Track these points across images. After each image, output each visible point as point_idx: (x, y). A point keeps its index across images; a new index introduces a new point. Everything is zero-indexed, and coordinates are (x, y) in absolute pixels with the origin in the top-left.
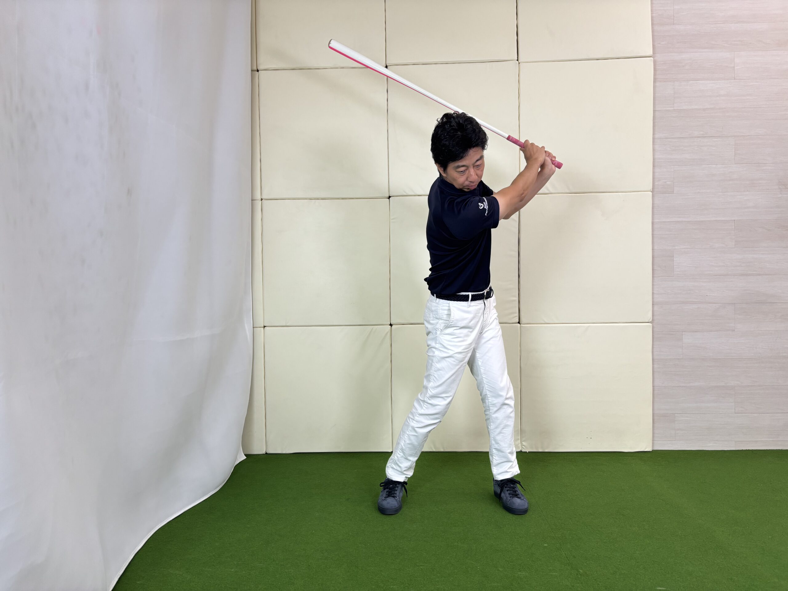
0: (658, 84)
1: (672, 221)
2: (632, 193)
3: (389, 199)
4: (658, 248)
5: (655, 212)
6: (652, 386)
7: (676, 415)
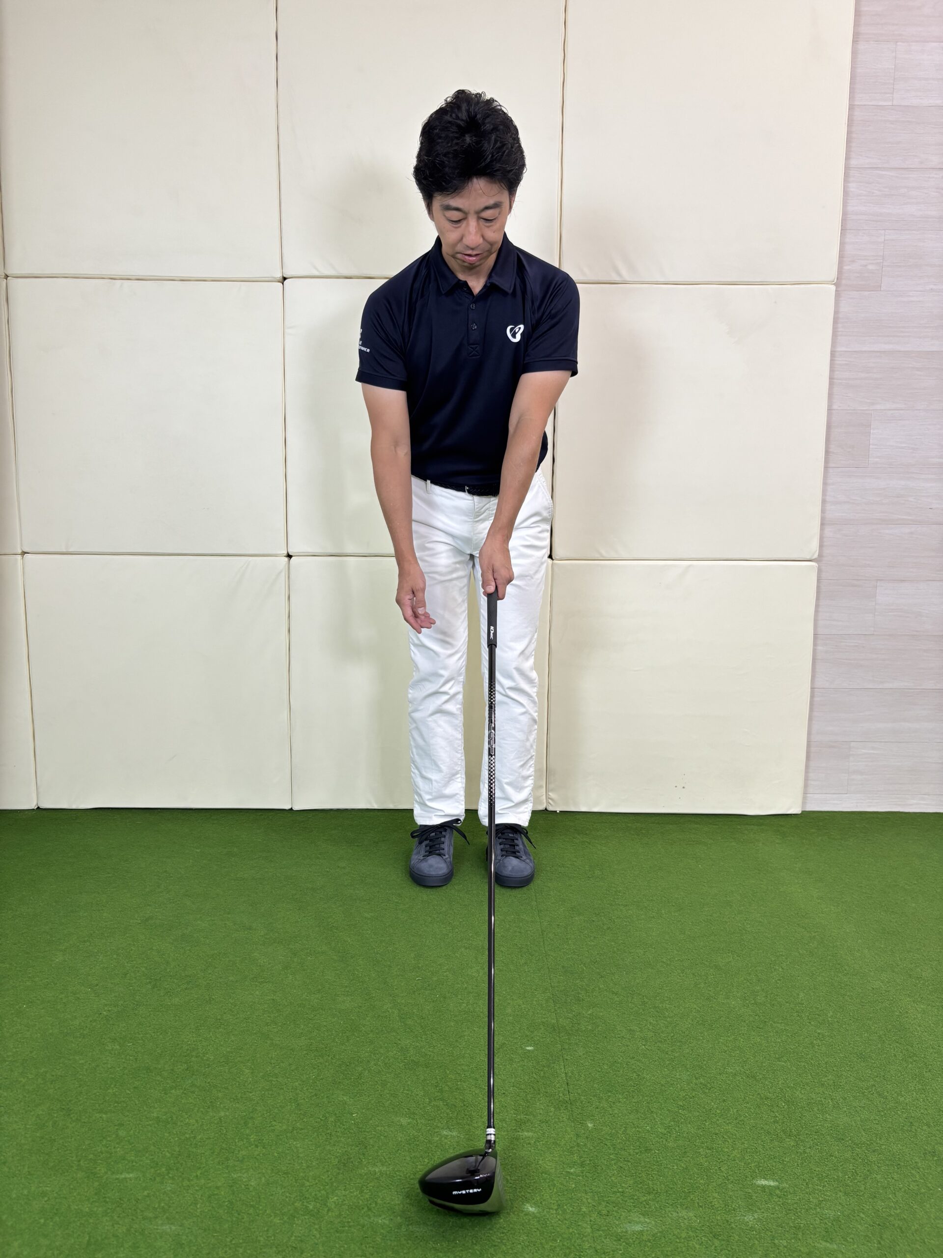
0: (862, 46)
1: (872, 350)
2: (796, 286)
3: (283, 284)
4: (840, 407)
5: (840, 330)
6: (810, 688)
7: (852, 744)
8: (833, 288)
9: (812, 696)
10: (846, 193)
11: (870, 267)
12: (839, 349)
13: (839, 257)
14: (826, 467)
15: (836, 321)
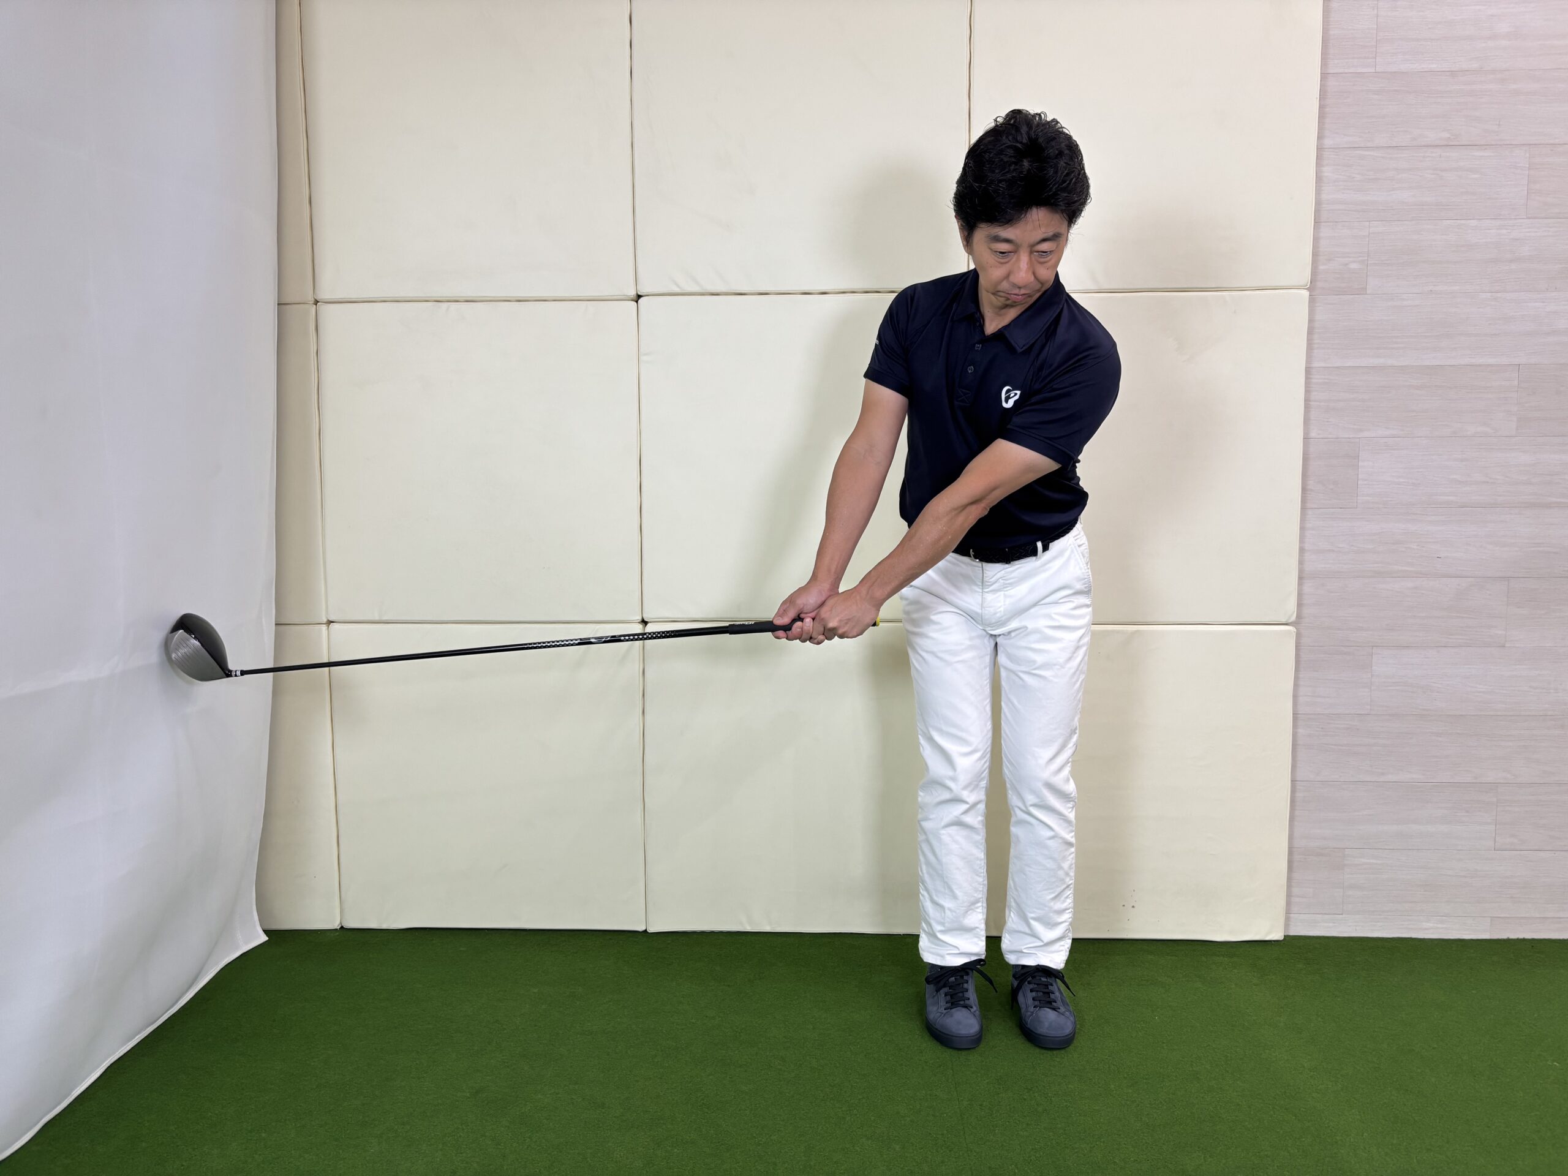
1: (1358, 365)
2: (1258, 292)
3: (637, 302)
4: (1319, 434)
5: (1316, 341)
6: (1290, 781)
7: (1347, 852)
8: (1306, 293)
9: (1293, 791)
10: (1319, 179)
11: (1353, 266)
12: (1316, 364)
13: (1313, 255)
14: (1304, 509)
15: (1310, 332)
